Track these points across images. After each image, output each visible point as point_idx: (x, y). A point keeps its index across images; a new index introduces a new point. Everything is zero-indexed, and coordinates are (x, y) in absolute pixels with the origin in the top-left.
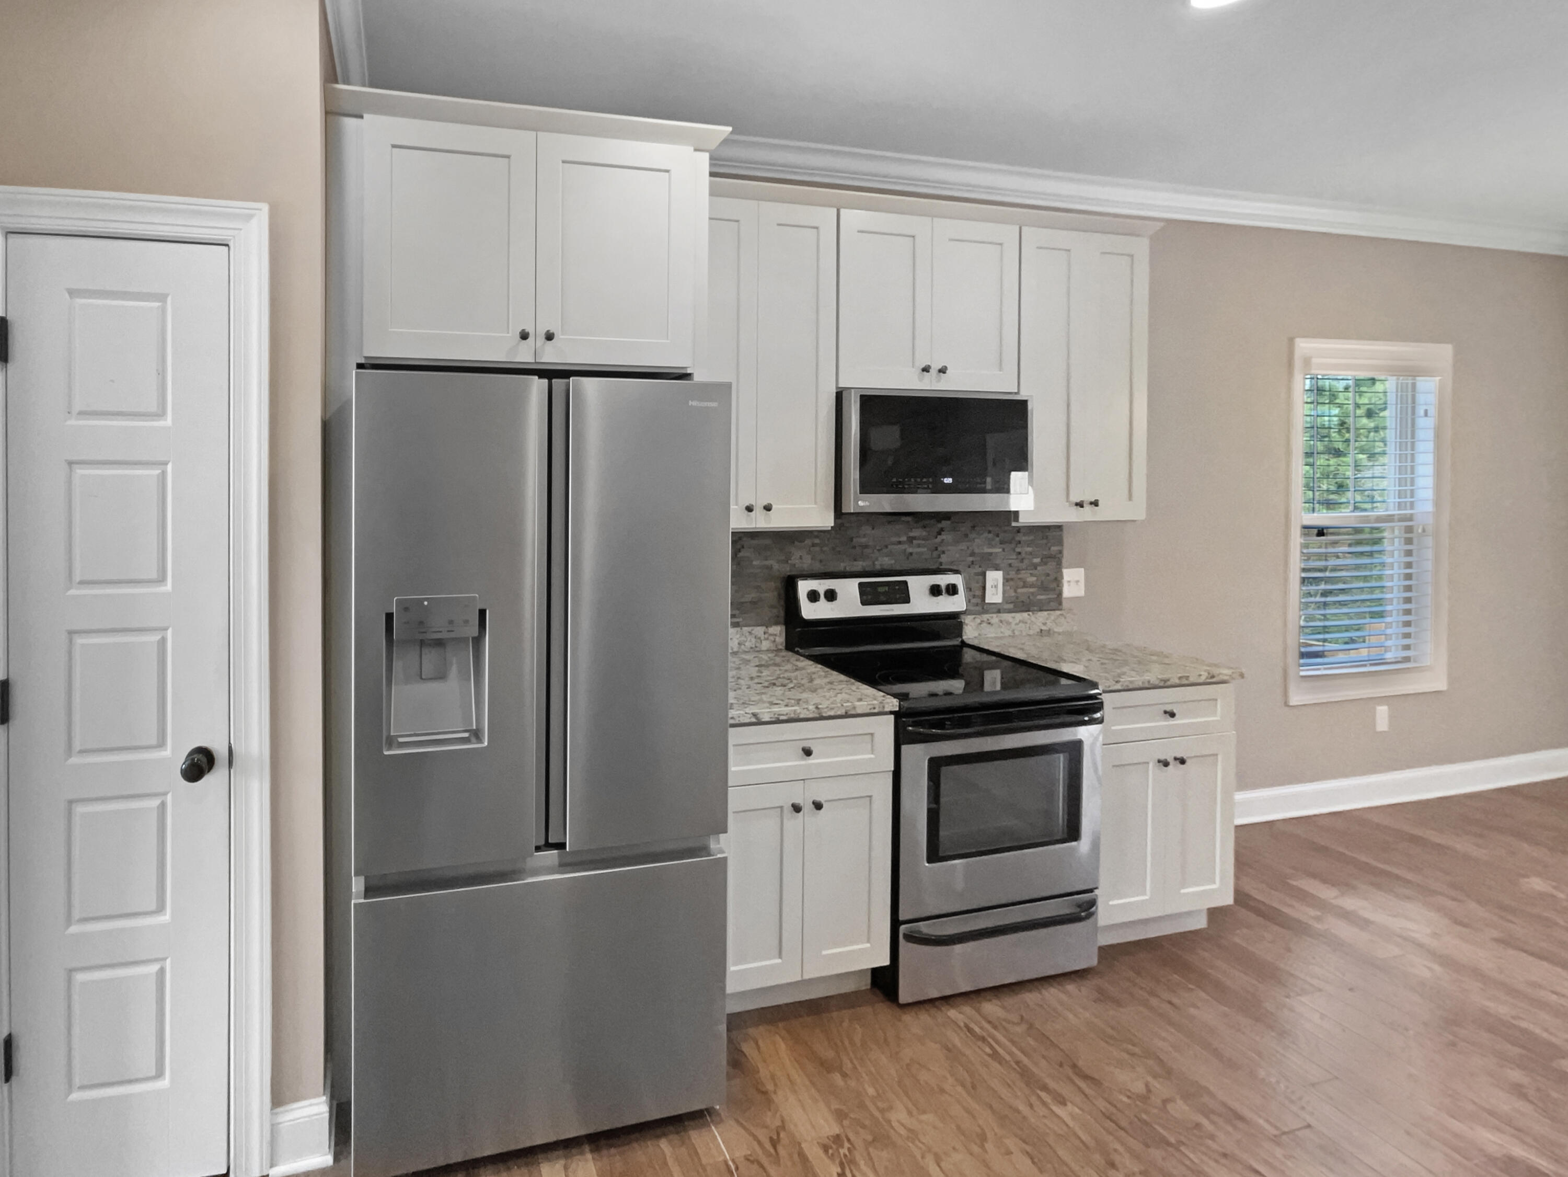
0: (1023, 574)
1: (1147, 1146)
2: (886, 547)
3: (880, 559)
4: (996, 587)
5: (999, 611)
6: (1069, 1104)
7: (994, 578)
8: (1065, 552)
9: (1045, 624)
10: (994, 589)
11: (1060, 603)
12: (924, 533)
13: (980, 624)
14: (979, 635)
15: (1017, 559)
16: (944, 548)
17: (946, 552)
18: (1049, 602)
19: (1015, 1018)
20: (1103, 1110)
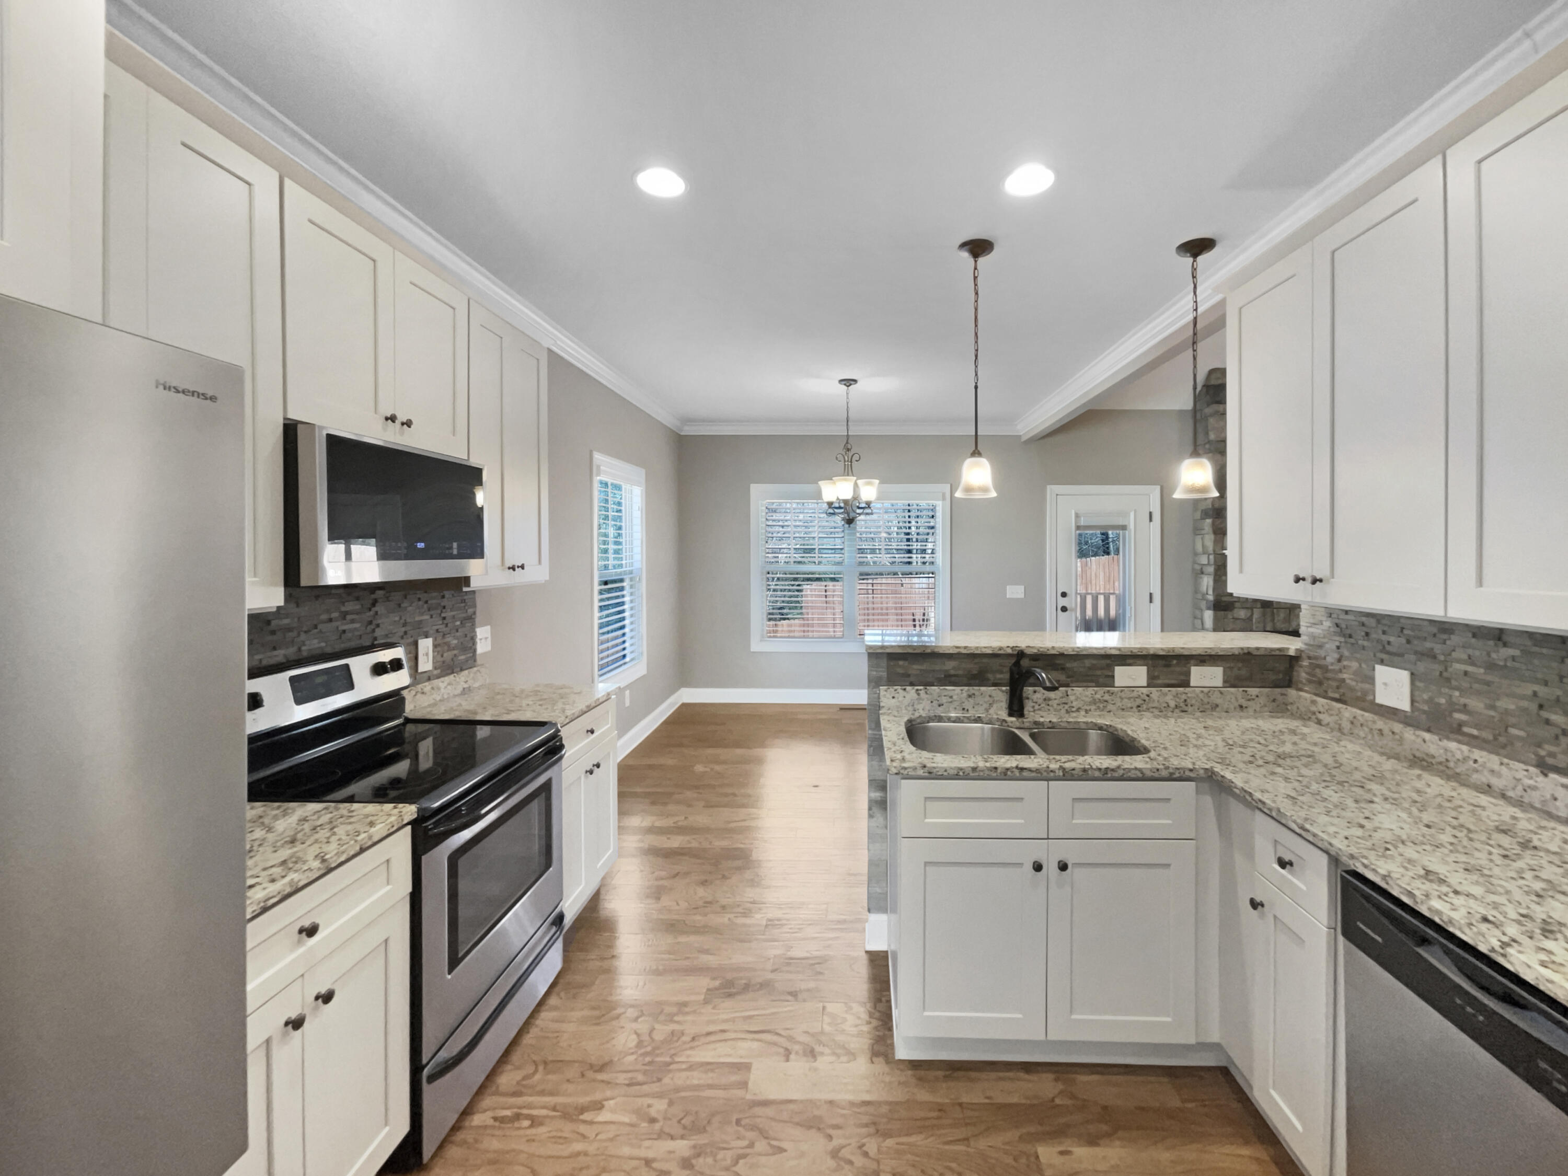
0: (448, 639)
1: (659, 1080)
2: (316, 627)
3: (307, 643)
4: (427, 654)
5: (429, 679)
6: (605, 1103)
7: (426, 645)
8: (478, 613)
9: (466, 682)
10: (425, 657)
11: (475, 661)
12: (358, 607)
13: (415, 695)
14: (415, 707)
15: (443, 623)
16: (379, 621)
17: (381, 625)
18: (467, 661)
19: (530, 1069)
20: (627, 1082)
